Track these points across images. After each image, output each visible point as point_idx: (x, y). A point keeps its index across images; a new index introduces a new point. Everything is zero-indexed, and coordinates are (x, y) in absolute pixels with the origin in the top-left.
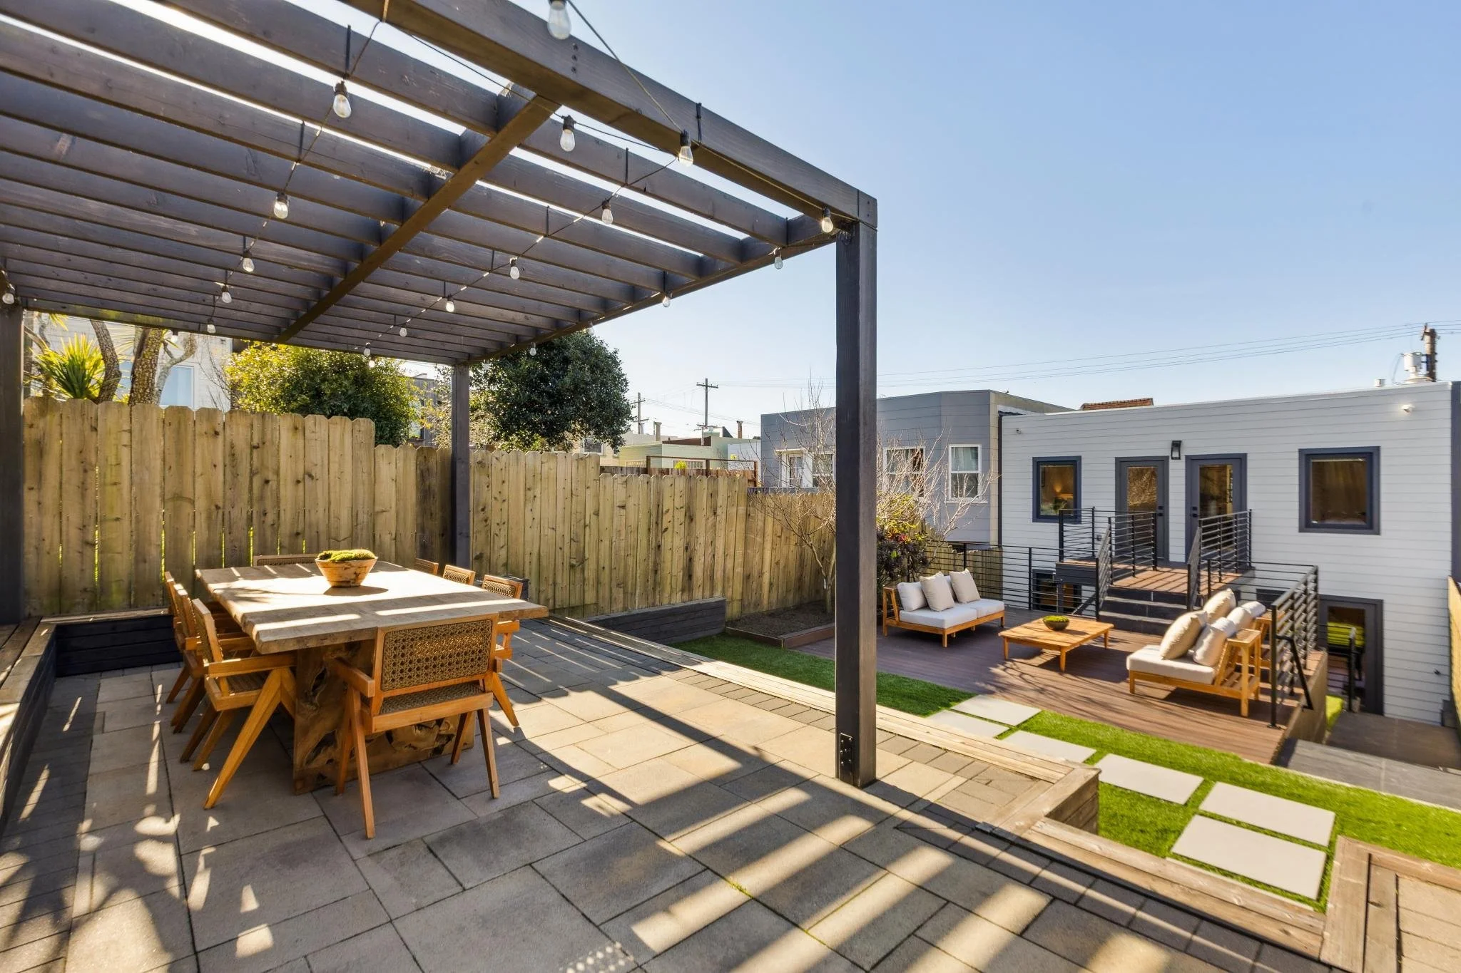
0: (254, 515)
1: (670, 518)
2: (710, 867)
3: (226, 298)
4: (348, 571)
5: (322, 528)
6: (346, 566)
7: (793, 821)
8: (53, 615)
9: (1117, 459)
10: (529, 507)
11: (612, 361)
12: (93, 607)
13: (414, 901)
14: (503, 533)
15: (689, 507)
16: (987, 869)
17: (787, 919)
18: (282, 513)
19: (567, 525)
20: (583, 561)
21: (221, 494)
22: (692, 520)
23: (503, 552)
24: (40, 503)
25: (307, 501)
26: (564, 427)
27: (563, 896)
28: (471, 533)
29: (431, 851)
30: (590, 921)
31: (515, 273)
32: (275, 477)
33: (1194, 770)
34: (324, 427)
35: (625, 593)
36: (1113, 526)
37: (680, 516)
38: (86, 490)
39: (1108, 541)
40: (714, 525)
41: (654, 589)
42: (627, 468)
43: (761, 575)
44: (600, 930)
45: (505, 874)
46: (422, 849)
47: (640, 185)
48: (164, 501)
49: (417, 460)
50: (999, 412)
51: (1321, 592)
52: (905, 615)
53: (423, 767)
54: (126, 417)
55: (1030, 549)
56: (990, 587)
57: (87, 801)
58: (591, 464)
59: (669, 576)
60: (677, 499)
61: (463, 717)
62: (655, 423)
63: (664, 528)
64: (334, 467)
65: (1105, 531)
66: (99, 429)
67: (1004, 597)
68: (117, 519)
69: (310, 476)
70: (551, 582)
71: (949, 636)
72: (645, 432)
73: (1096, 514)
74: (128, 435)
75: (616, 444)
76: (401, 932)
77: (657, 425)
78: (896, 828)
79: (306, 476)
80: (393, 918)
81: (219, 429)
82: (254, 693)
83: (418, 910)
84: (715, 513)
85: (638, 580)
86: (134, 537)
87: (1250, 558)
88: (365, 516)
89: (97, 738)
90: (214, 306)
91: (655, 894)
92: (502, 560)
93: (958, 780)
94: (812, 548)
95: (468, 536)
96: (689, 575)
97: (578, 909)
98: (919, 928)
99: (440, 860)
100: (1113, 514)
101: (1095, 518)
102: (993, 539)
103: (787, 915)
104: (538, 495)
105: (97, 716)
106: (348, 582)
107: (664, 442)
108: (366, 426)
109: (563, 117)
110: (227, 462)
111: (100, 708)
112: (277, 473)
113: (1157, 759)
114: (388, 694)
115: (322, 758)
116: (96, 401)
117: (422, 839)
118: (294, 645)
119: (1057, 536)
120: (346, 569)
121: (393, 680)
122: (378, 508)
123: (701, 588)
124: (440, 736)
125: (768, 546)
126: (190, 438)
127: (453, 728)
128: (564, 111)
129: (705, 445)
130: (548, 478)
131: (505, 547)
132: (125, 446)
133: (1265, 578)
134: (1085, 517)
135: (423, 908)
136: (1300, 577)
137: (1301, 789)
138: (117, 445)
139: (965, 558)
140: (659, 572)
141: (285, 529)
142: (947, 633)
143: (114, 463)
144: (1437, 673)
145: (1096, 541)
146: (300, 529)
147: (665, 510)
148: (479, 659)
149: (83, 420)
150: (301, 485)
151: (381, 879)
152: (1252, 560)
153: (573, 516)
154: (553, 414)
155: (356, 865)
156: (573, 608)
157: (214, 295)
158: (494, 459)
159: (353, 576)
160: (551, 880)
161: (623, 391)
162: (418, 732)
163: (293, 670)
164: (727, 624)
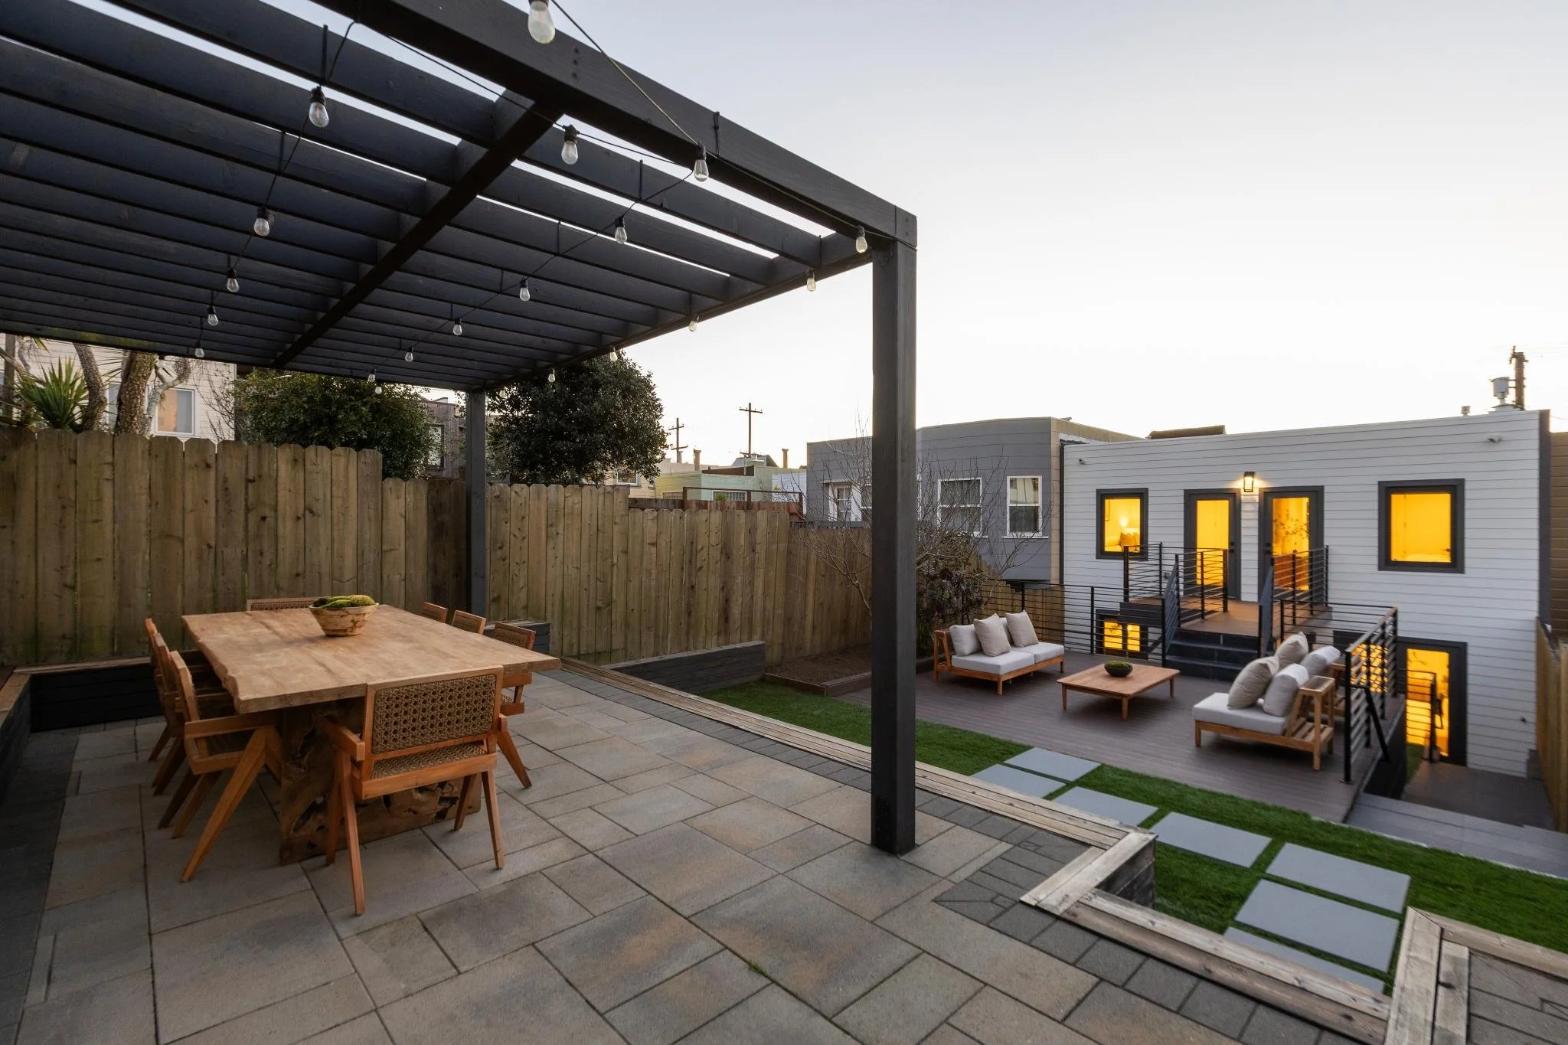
0: (250, 554)
1: (705, 557)
2: (729, 946)
3: (213, 320)
4: (345, 619)
5: (325, 569)
6: (342, 613)
7: (823, 894)
8: (28, 664)
9: (1186, 491)
10: (551, 545)
11: (645, 385)
12: (73, 654)
13: (403, 986)
14: (523, 574)
15: (725, 544)
16: (1030, 948)
17: (810, 1006)
18: (280, 552)
19: (593, 563)
20: (610, 603)
21: (212, 532)
22: (728, 558)
23: (523, 595)
24: (13, 543)
25: (308, 539)
26: (595, 456)
27: (567, 981)
28: (488, 573)
29: (426, 929)
30: (593, 1008)
31: (525, 294)
32: (272, 514)
33: (1262, 830)
34: (327, 458)
35: (656, 636)
36: (1181, 564)
37: (716, 553)
38: (64, 527)
39: (1175, 579)
40: (753, 563)
41: (688, 634)
42: (662, 500)
43: (803, 617)
44: (605, 1019)
45: (504, 956)
46: (417, 927)
47: (655, 200)
48: (150, 541)
49: (428, 495)
50: (1061, 440)
51: (1400, 634)
52: (957, 661)
53: (424, 833)
54: (108, 448)
55: (1092, 588)
56: (1050, 628)
57: (53, 873)
58: (619, 497)
59: (704, 619)
60: (713, 535)
61: (468, 780)
62: (695, 451)
63: (698, 566)
64: (338, 502)
65: (1171, 568)
66: (78, 462)
67: (1066, 639)
68: (99, 560)
69: (311, 512)
70: (574, 626)
71: (1005, 683)
72: (683, 461)
73: (1164, 550)
74: (111, 468)
75: (650, 473)
76: (388, 1023)
77: (697, 453)
78: (935, 901)
79: (307, 512)
80: (379, 1004)
81: (212, 461)
82: (235, 754)
83: (406, 997)
84: (754, 551)
85: (670, 623)
86: (117, 579)
87: (1327, 597)
88: (372, 555)
89: (70, 801)
90: (202, 329)
91: (667, 977)
92: (523, 602)
93: (1004, 847)
94: (858, 588)
95: (483, 577)
96: (725, 615)
97: (581, 995)
98: (952, 1014)
99: (434, 939)
100: (1182, 551)
101: (1163, 555)
102: (1054, 579)
103: (811, 1000)
104: (561, 531)
105: (72, 776)
106: (345, 631)
107: (704, 472)
108: (373, 457)
109: (564, 127)
110: (219, 498)
111: (76, 768)
112: (276, 509)
113: (1222, 817)
114: (380, 757)
115: (312, 824)
116: (78, 429)
117: (416, 915)
118: (276, 704)
119: (1121, 574)
120: (342, 616)
121: (385, 742)
122: (385, 547)
123: (739, 632)
124: (442, 799)
125: (811, 587)
126: (179, 469)
127: (457, 790)
128: (565, 121)
129: (748, 474)
130: (572, 514)
131: (526, 588)
132: (107, 480)
133: (1341, 620)
134: (1153, 553)
135: (412, 995)
136: (1379, 620)
137: (1374, 850)
138: (99, 480)
139: (1023, 598)
140: (693, 614)
141: (285, 569)
142: (1004, 679)
143: (95, 498)
144: (1523, 720)
145: (1163, 579)
146: (301, 569)
147: (699, 547)
148: (482, 717)
149: (61, 451)
150: (301, 522)
151: (370, 961)
152: (1330, 601)
153: (599, 554)
154: (582, 442)
155: (343, 945)
156: (600, 653)
157: (201, 317)
158: (513, 493)
159: (351, 624)
160: (555, 962)
161: (657, 416)
162: (419, 795)
163: (279, 729)
164: (766, 669)
